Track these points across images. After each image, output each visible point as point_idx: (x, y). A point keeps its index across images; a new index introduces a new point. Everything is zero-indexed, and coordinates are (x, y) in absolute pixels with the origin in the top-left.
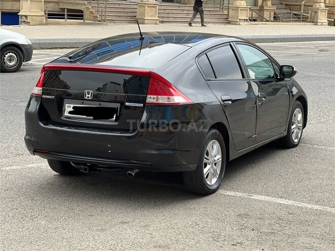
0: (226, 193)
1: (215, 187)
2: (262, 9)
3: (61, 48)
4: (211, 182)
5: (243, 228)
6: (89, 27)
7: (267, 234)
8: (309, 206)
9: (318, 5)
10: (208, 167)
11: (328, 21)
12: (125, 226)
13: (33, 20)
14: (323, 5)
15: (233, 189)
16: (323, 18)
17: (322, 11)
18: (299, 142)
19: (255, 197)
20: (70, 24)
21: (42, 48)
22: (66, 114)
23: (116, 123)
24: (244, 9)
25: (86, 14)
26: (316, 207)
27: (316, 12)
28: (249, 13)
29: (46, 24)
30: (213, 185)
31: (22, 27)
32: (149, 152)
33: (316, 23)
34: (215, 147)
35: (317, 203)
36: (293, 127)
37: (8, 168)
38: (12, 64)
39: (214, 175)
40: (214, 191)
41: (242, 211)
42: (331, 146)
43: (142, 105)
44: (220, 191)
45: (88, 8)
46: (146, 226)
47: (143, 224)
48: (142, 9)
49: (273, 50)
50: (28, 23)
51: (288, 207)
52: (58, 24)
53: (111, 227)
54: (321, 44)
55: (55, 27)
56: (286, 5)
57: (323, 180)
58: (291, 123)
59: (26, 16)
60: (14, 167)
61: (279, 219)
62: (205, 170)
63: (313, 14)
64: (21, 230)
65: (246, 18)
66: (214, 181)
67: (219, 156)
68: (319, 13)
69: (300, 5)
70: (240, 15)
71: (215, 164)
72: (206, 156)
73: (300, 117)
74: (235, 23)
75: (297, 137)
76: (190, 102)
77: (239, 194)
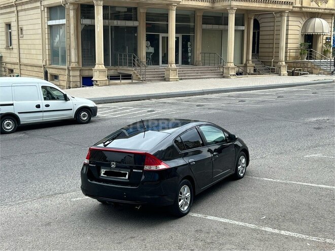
0: (193, 215)
1: (186, 211)
2: (246, 66)
3: (117, 102)
4: (184, 209)
5: (196, 239)
6: (135, 86)
7: (209, 244)
8: (237, 223)
9: (281, 63)
10: (182, 201)
11: (287, 72)
12: (132, 240)
13: (101, 83)
14: (284, 63)
15: (197, 212)
16: (284, 71)
17: (284, 66)
18: (244, 175)
19: (209, 217)
20: (124, 84)
21: (105, 103)
22: (102, 175)
23: (128, 181)
24: (233, 68)
25: (134, 76)
26: (241, 224)
27: (280, 68)
28: (237, 69)
29: (109, 85)
30: (185, 211)
31: (94, 87)
32: (146, 197)
33: (280, 75)
34: (186, 189)
35: (242, 220)
36: (239, 167)
37: (74, 200)
38: (85, 118)
39: (186, 205)
40: (186, 214)
41: (199, 228)
42: (262, 177)
43: (142, 171)
44: (190, 214)
45: (134, 73)
46: (143, 240)
47: (142, 238)
48: (168, 72)
49: (249, 97)
50: (98, 85)
51: (225, 224)
52: (116, 84)
53: (125, 240)
54: (280, 90)
55: (114, 86)
56: (262, 62)
57: (250, 203)
58: (237, 165)
59: (97, 81)
60: (78, 199)
61: (219, 232)
62: (180, 203)
63: (278, 69)
64: (76, 243)
65: (234, 74)
66: (186, 208)
67: (188, 194)
68: (282, 68)
69: (271, 62)
70: (230, 72)
71: (187, 199)
72: (180, 195)
73: (244, 161)
74: (227, 77)
75: (242, 172)
76: (169, 167)
77: (200, 215)
